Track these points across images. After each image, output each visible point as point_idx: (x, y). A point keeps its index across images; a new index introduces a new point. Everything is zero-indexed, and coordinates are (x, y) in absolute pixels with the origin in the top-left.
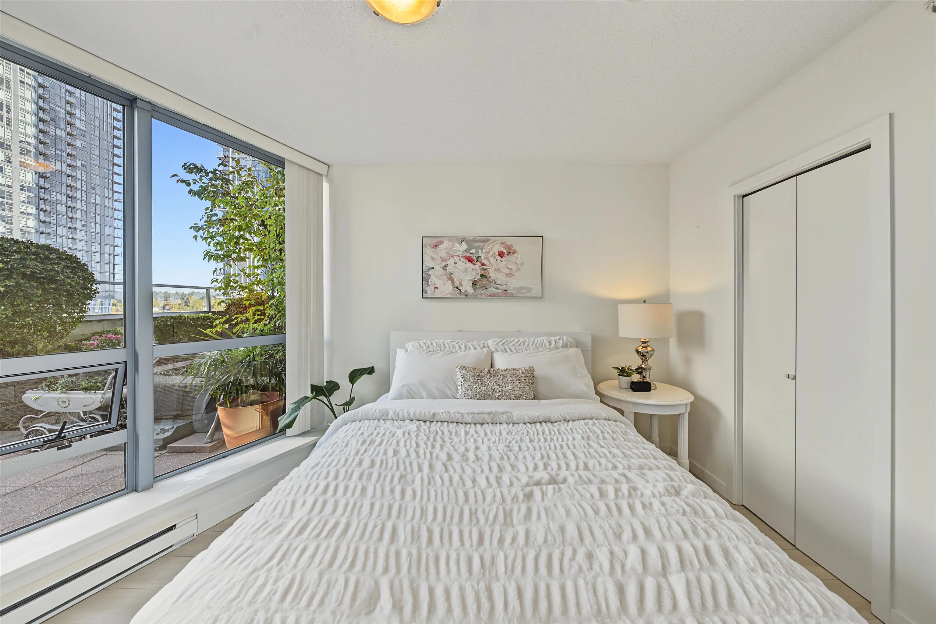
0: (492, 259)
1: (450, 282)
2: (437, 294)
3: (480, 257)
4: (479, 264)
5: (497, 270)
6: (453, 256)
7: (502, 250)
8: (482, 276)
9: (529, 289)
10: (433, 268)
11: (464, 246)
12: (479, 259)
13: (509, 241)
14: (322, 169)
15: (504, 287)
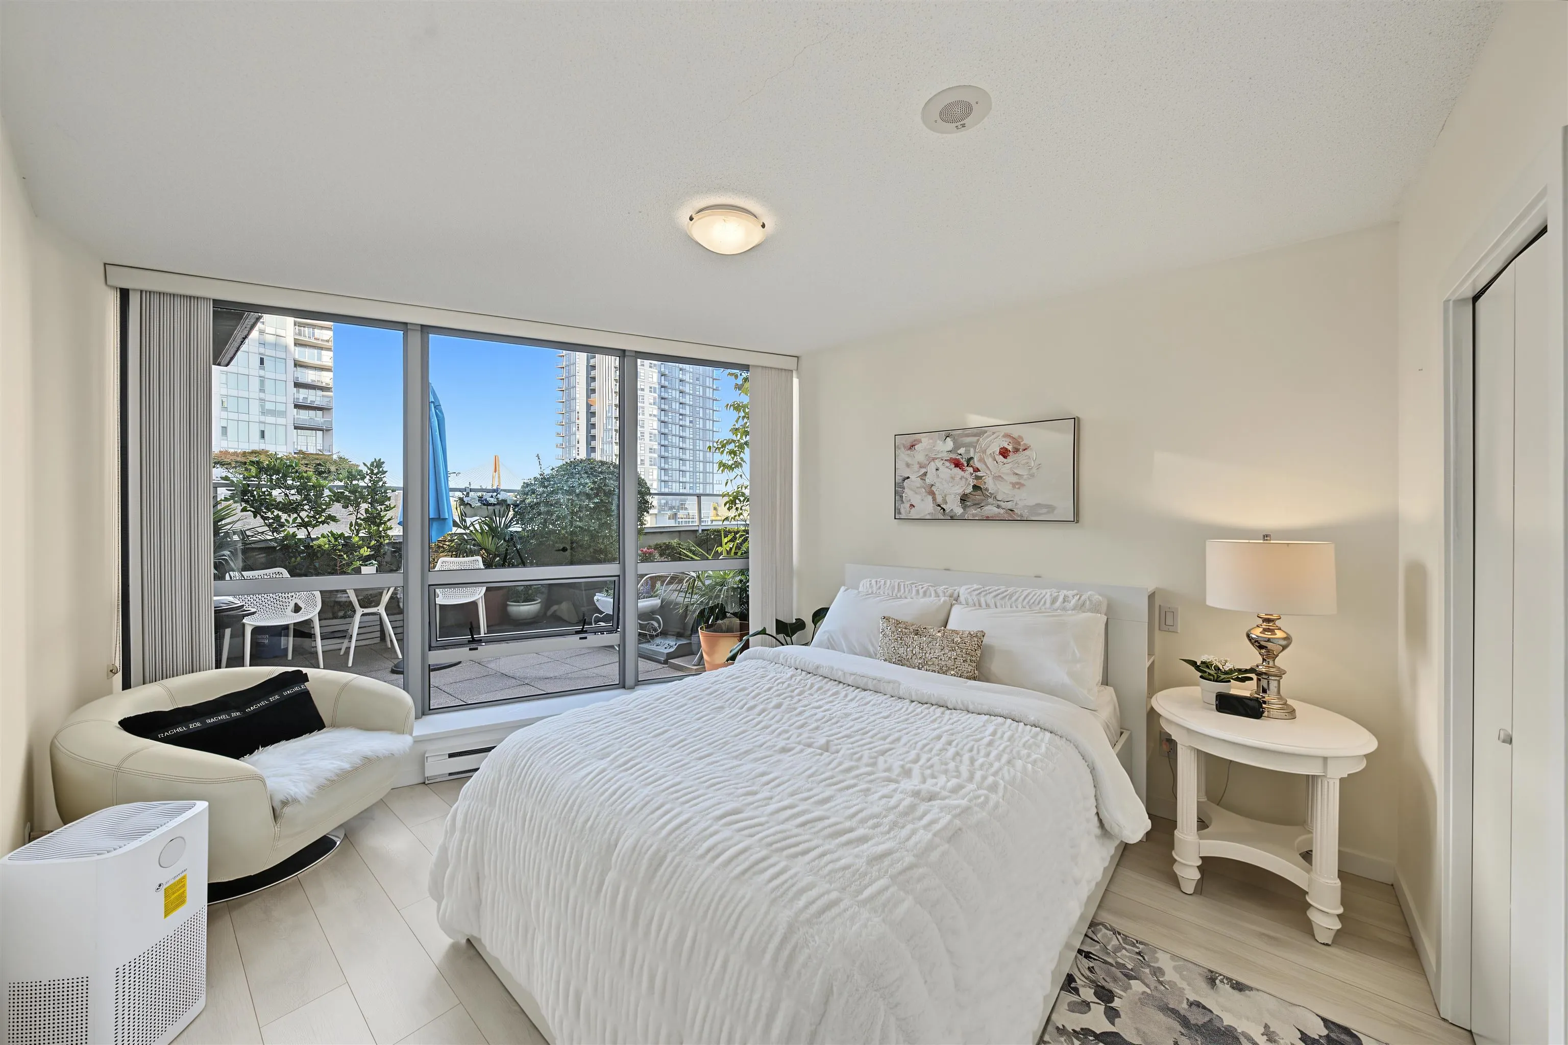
0: (989, 461)
1: (930, 498)
2: (914, 514)
3: (972, 458)
4: (971, 470)
5: (998, 478)
6: (934, 459)
7: (1006, 446)
8: (976, 487)
9: (1051, 508)
10: (908, 478)
11: (950, 444)
12: (971, 462)
13: (1016, 431)
14: (790, 363)
15: (1009, 505)
